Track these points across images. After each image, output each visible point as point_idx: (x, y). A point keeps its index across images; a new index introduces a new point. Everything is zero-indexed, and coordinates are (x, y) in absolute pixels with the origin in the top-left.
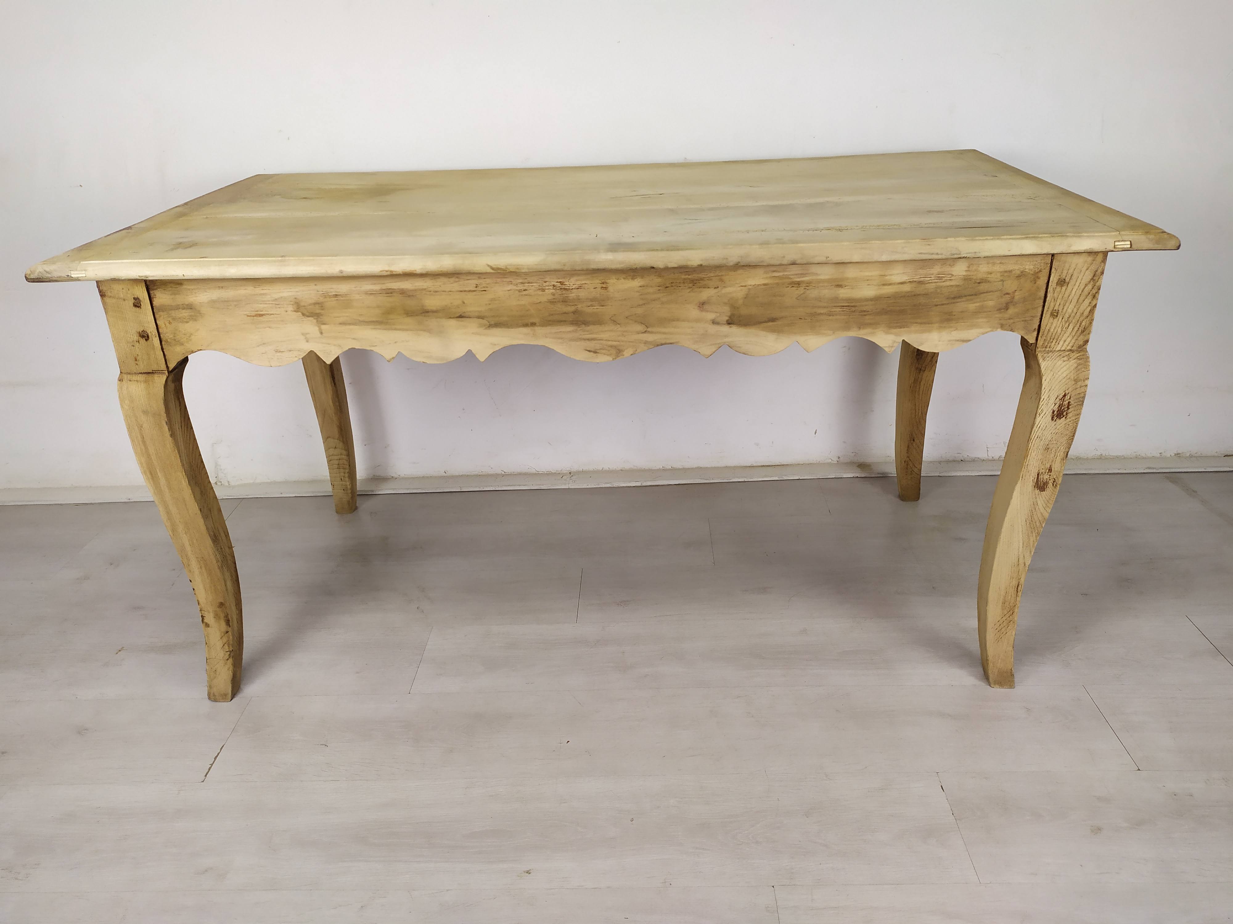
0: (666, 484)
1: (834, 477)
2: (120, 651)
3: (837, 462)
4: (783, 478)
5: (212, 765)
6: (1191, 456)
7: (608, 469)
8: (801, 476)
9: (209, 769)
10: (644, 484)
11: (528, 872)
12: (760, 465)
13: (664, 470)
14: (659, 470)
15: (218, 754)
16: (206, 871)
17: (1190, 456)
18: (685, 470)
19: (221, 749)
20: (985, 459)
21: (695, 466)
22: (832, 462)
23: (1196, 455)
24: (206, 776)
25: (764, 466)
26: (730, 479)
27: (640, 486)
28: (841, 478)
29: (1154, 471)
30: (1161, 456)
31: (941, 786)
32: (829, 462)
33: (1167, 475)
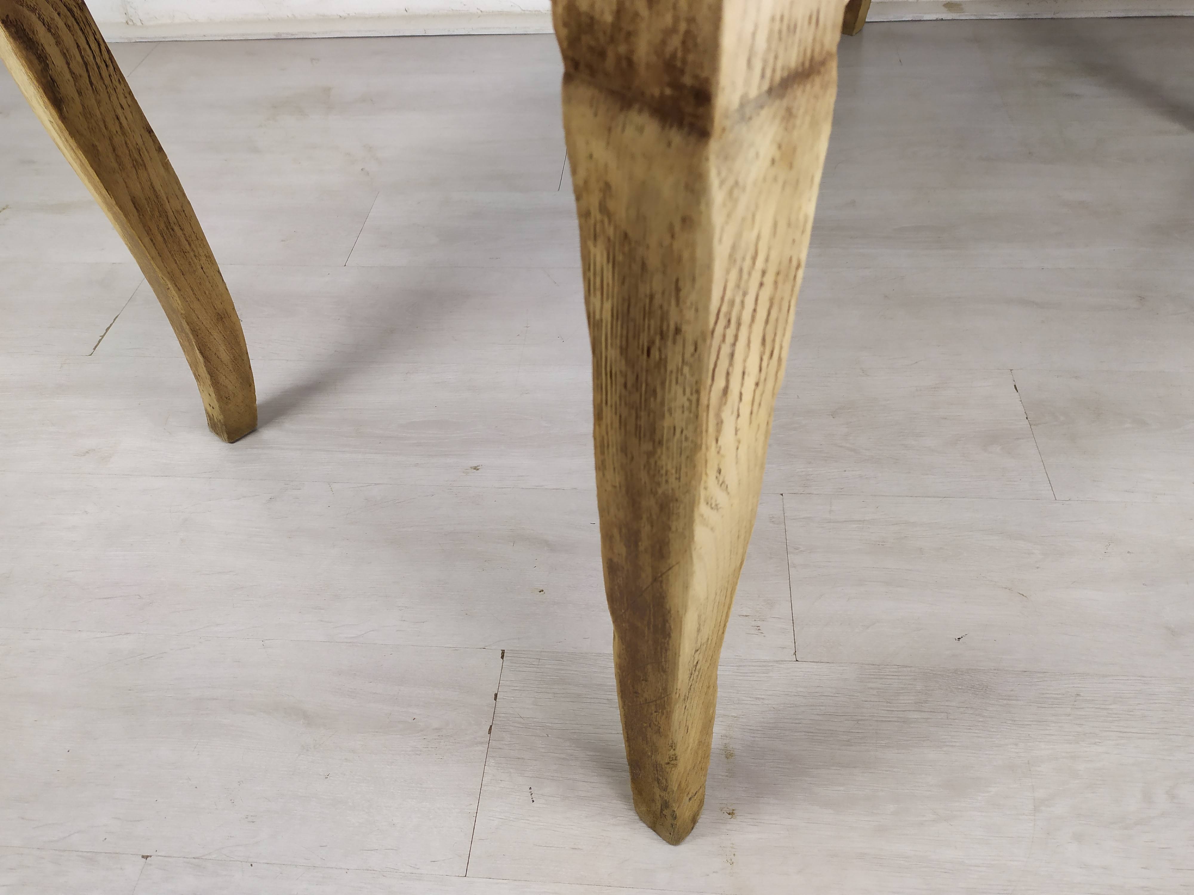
2: (4, 209)
5: (103, 337)
9: (99, 342)
11: (476, 468)
15: (111, 325)
16: (87, 452)
19: (115, 320)
24: (94, 349)
31: (1015, 386)
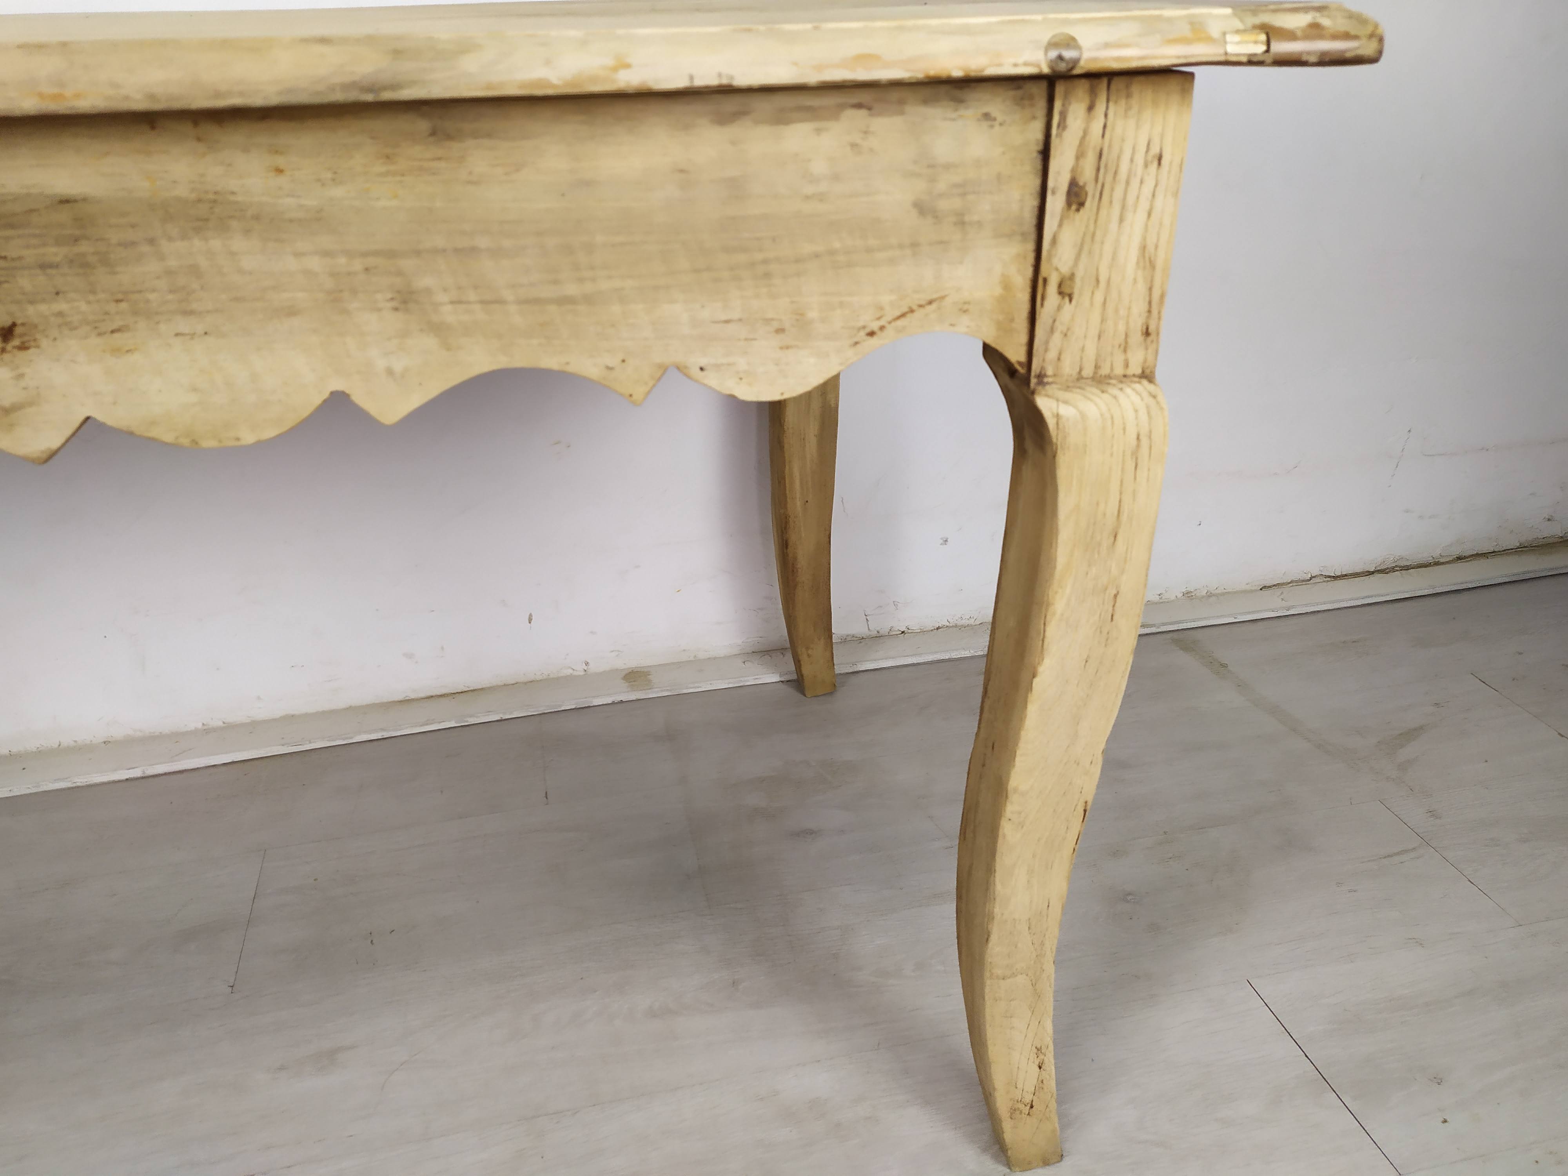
0: (203, 765)
1: (573, 707)
3: (582, 673)
4: (467, 722)
6: (1210, 595)
7: (72, 744)
8: (504, 713)
10: (151, 771)
12: (423, 695)
13: (207, 731)
14: (195, 732)
17: (1208, 594)
18: (253, 727)
20: (864, 637)
21: (278, 714)
22: (575, 673)
23: (1217, 592)
25: (432, 697)
26: (351, 738)
27: (143, 778)
28: (589, 707)
29: (1154, 630)
30: (1160, 599)
32: (569, 674)
33: (1175, 635)
